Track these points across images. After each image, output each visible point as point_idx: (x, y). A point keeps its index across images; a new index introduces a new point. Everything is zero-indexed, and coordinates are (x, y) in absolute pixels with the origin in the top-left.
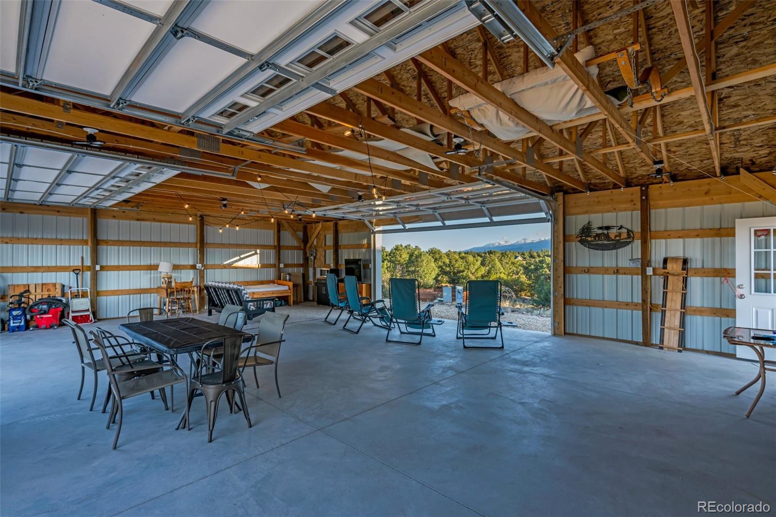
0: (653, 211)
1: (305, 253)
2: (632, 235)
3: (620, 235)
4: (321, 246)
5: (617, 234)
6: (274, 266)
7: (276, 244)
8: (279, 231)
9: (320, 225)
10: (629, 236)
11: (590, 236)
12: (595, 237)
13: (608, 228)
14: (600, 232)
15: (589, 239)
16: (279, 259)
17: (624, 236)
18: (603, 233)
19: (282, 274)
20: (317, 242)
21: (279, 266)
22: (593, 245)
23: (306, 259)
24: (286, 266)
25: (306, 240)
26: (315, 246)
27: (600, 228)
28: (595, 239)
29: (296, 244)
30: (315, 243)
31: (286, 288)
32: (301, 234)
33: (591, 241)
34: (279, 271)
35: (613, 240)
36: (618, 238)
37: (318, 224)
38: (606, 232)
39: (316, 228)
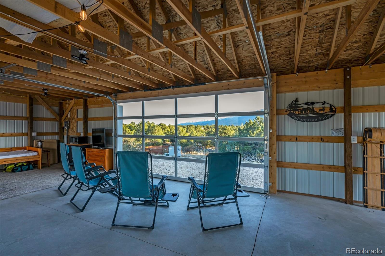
0: (352, 89)
1: (60, 124)
2: (334, 109)
3: (323, 109)
4: (74, 118)
5: (322, 108)
6: (27, 134)
7: (28, 116)
8: (31, 104)
9: (73, 102)
10: (332, 110)
11: (298, 110)
12: (302, 111)
13: (313, 103)
14: (306, 106)
15: (297, 112)
16: (31, 129)
17: (327, 110)
18: (309, 108)
19: (34, 141)
20: (70, 115)
21: (31, 134)
22: (300, 117)
23: (62, 129)
24: (39, 134)
25: (61, 113)
26: (69, 118)
27: (306, 104)
28: (302, 113)
29: (52, 116)
30: (69, 116)
31: (35, 154)
32: (57, 109)
33: (299, 114)
34: (32, 139)
35: (317, 113)
36: (322, 112)
37: (71, 101)
38: (311, 107)
39: (69, 104)
